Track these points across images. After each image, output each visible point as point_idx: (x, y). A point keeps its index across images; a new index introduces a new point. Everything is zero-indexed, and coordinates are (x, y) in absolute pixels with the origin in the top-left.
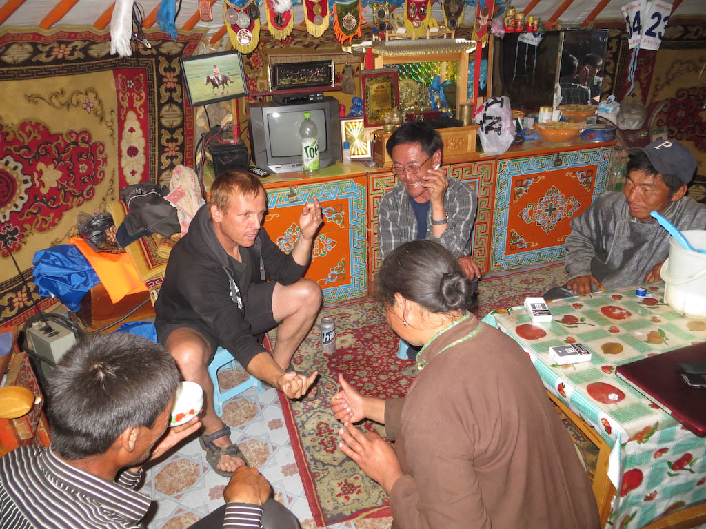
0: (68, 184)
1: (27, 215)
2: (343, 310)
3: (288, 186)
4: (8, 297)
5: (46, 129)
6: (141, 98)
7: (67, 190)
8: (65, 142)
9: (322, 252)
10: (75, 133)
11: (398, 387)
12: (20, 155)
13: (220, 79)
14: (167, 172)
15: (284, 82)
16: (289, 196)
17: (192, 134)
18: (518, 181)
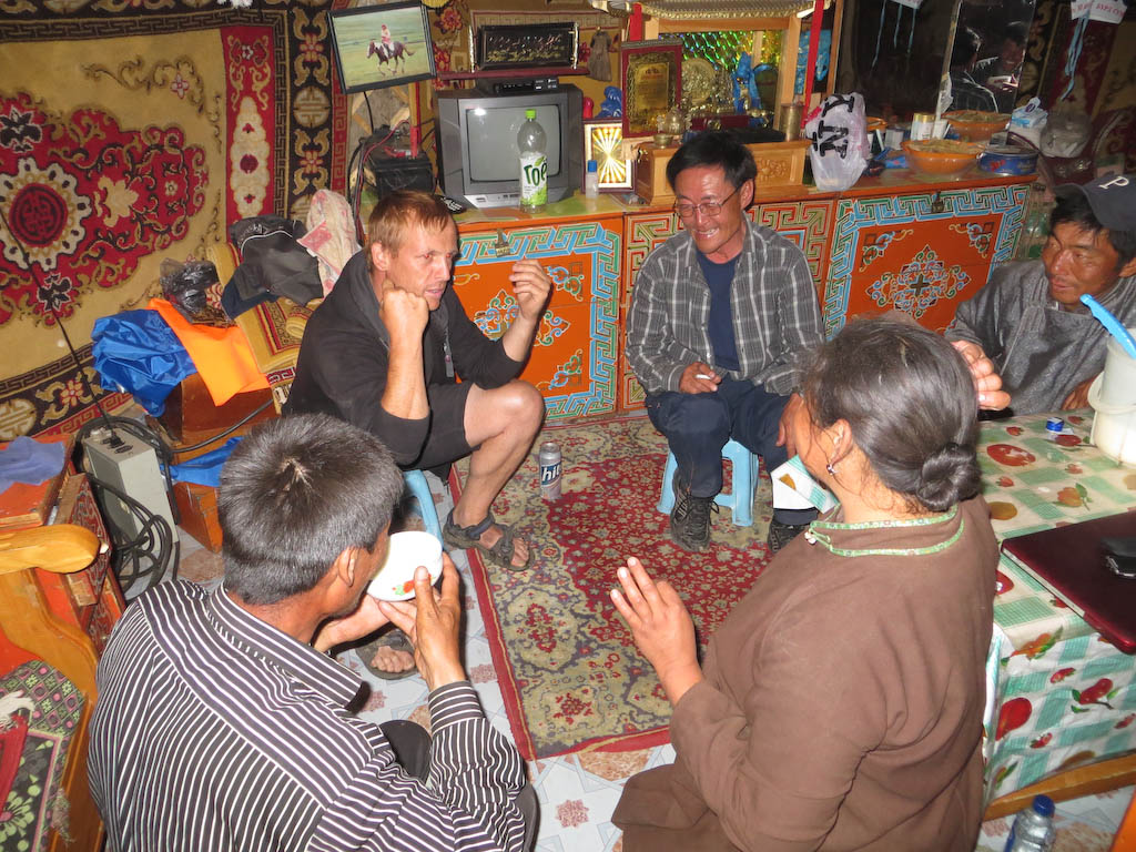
0: (147, 213)
1: (84, 261)
2: (575, 433)
3: (495, 230)
4: (54, 389)
5: (114, 123)
6: (265, 76)
7: (145, 223)
8: (144, 145)
9: (545, 339)
10: (160, 131)
11: (657, 557)
12: (73, 164)
13: (392, 48)
14: (302, 200)
15: (495, 57)
16: (497, 246)
17: (345, 139)
18: (869, 236)
